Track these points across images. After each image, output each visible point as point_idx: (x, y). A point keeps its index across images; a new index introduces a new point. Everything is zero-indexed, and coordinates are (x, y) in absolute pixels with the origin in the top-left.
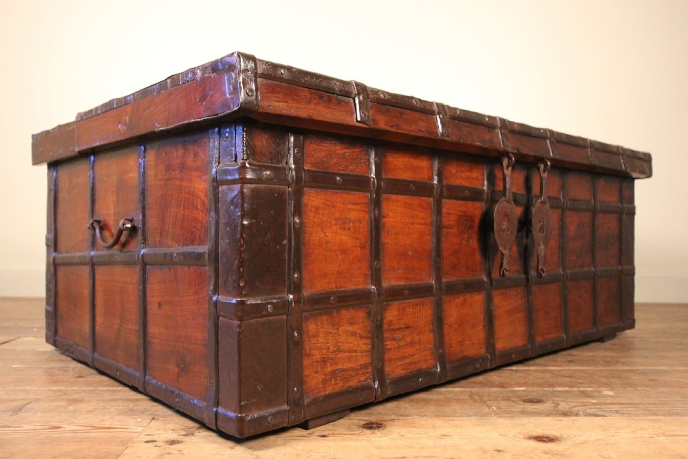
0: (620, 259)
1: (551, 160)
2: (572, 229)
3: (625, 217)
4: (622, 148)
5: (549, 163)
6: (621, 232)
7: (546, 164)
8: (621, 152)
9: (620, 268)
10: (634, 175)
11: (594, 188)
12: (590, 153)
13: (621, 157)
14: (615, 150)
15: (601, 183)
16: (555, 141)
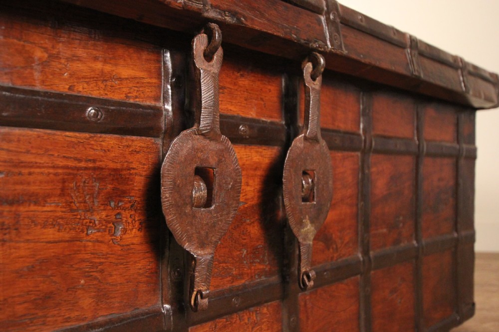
0: (456, 223)
1: (326, 54)
2: (380, 185)
3: (462, 162)
4: (462, 60)
5: (322, 61)
6: (457, 184)
7: (316, 64)
8: (460, 64)
9: (456, 235)
10: (475, 102)
11: (418, 118)
12: (409, 57)
13: (460, 72)
14: (451, 60)
15: (430, 112)
16: (338, 20)
